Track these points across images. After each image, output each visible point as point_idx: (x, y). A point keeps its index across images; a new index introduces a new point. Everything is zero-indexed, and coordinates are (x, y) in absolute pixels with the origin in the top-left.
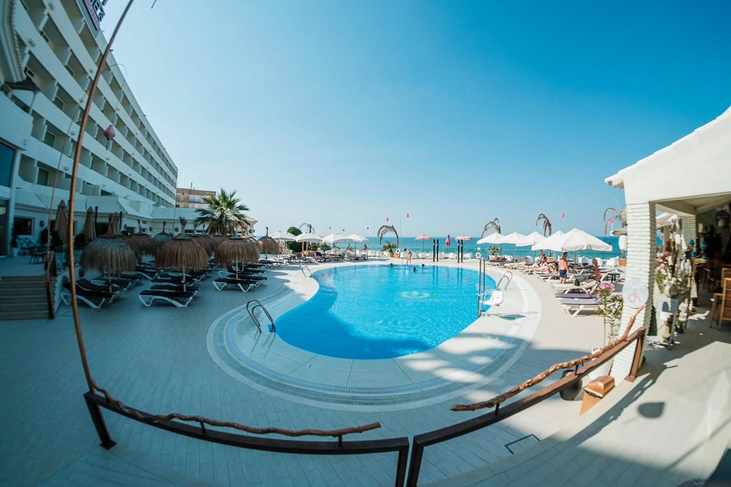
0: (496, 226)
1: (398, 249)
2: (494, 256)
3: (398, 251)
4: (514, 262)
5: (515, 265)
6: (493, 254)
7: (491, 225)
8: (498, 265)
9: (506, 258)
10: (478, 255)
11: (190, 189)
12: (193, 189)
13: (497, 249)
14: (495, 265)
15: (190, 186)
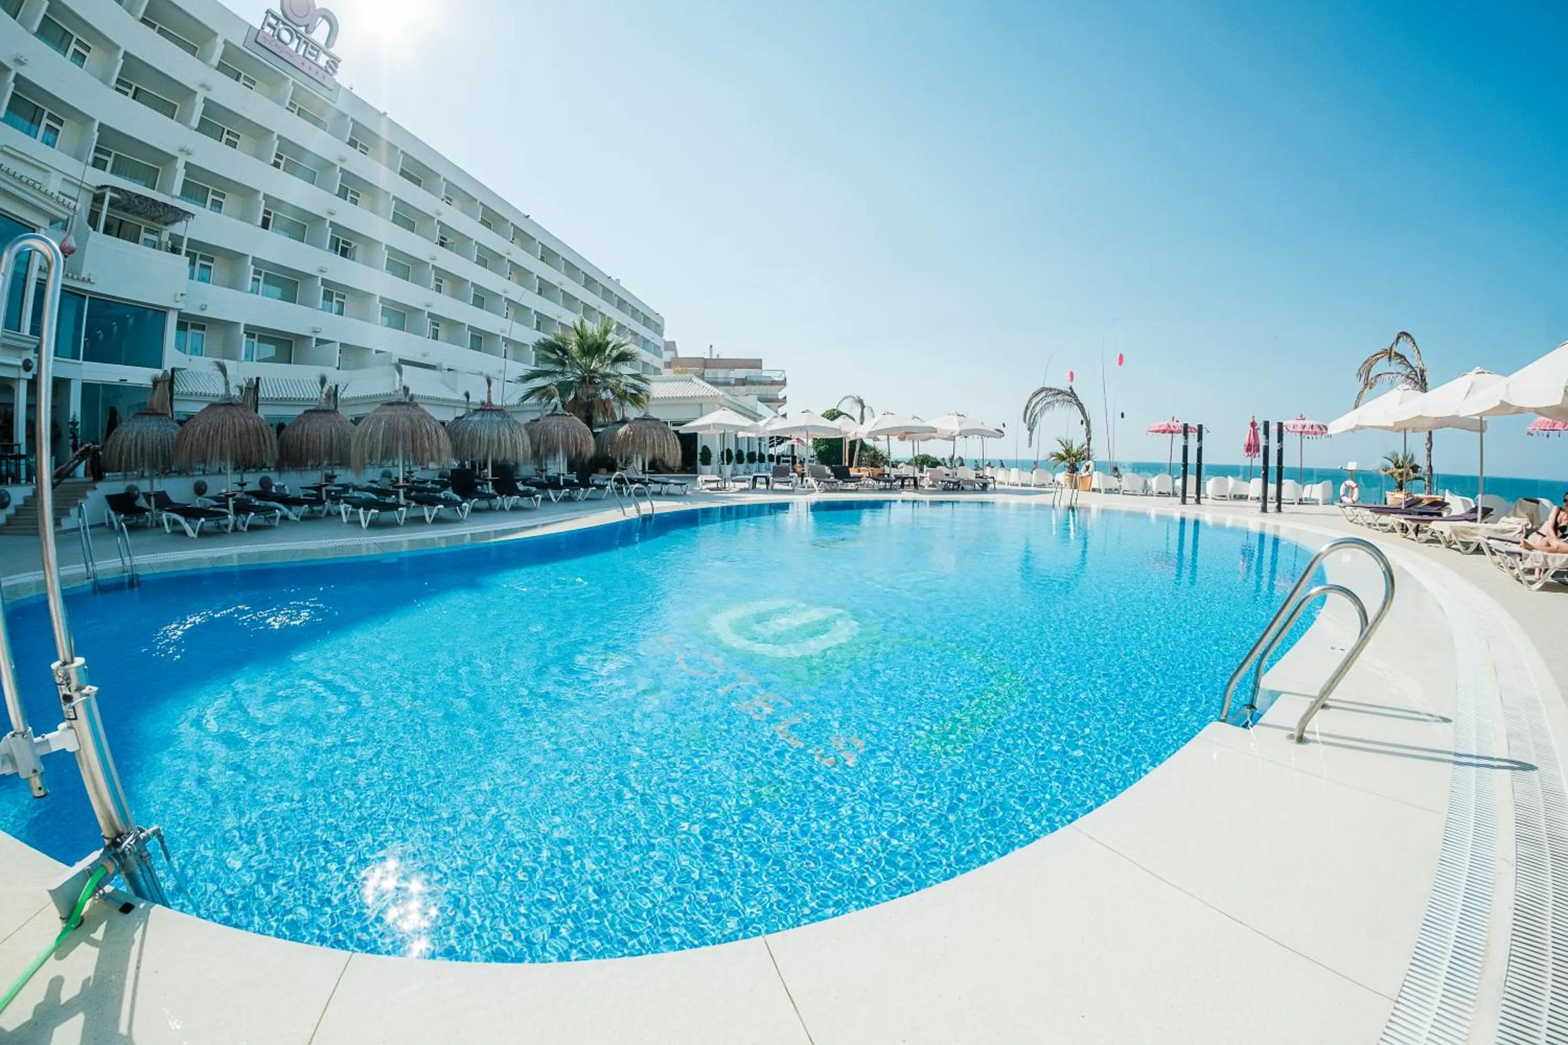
0: (1409, 370)
1: (1087, 464)
2: (1401, 495)
3: (1088, 468)
4: (1475, 520)
5: (1481, 531)
6: (1400, 487)
7: (1382, 365)
8: (1405, 529)
9: (1446, 501)
10: (1349, 489)
11: (707, 357)
12: (714, 357)
13: (1415, 468)
14: (1393, 530)
15: (708, 351)
